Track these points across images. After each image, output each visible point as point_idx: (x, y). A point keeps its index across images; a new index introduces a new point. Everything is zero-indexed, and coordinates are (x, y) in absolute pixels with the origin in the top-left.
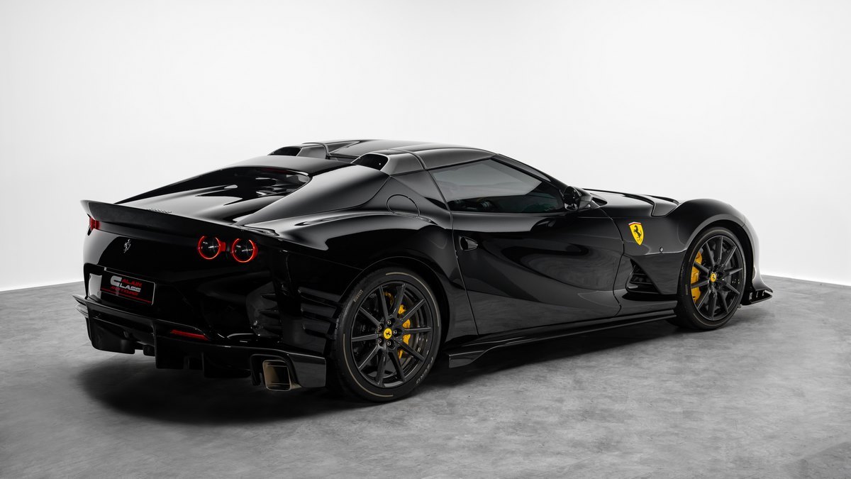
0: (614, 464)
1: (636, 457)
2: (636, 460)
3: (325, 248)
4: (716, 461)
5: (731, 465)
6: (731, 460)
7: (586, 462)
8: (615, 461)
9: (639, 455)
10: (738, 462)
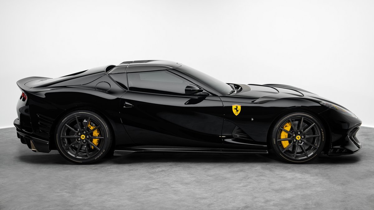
0: (262, 206)
1: (272, 203)
2: (272, 204)
3: (44, 97)
4: (307, 204)
5: (314, 206)
6: (313, 204)
7: (249, 205)
8: (262, 205)
9: (273, 202)
10: (317, 205)
